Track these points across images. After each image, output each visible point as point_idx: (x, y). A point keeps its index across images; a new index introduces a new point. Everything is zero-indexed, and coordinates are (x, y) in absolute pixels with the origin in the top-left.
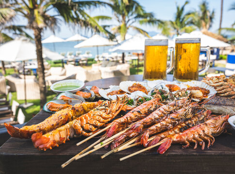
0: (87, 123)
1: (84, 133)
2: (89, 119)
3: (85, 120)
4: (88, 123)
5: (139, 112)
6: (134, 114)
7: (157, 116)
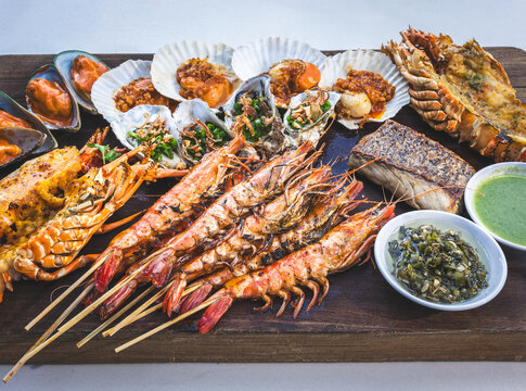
0: (47, 255)
1: (45, 275)
2: (52, 243)
3: (42, 248)
4: (51, 253)
5: (176, 210)
6: (163, 218)
7: (214, 228)
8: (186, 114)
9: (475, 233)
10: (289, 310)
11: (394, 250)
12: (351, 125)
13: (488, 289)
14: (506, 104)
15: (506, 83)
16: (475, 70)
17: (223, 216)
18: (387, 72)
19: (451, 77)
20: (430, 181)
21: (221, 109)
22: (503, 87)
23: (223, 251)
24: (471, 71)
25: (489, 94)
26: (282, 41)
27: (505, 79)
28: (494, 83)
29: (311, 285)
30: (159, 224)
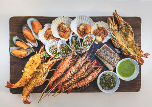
8: (61, 42)
9: (116, 76)
10: (82, 89)
11: (101, 79)
12: (96, 43)
13: (115, 88)
14: (131, 42)
15: (133, 37)
16: (127, 32)
17: (70, 75)
18: (107, 28)
19: (121, 32)
20: (110, 64)
21: (68, 39)
22: (132, 38)
23: (71, 82)
24: (126, 32)
25: (128, 39)
26: (83, 16)
27: (133, 36)
28: (130, 36)
29: (86, 85)
30: (58, 76)
